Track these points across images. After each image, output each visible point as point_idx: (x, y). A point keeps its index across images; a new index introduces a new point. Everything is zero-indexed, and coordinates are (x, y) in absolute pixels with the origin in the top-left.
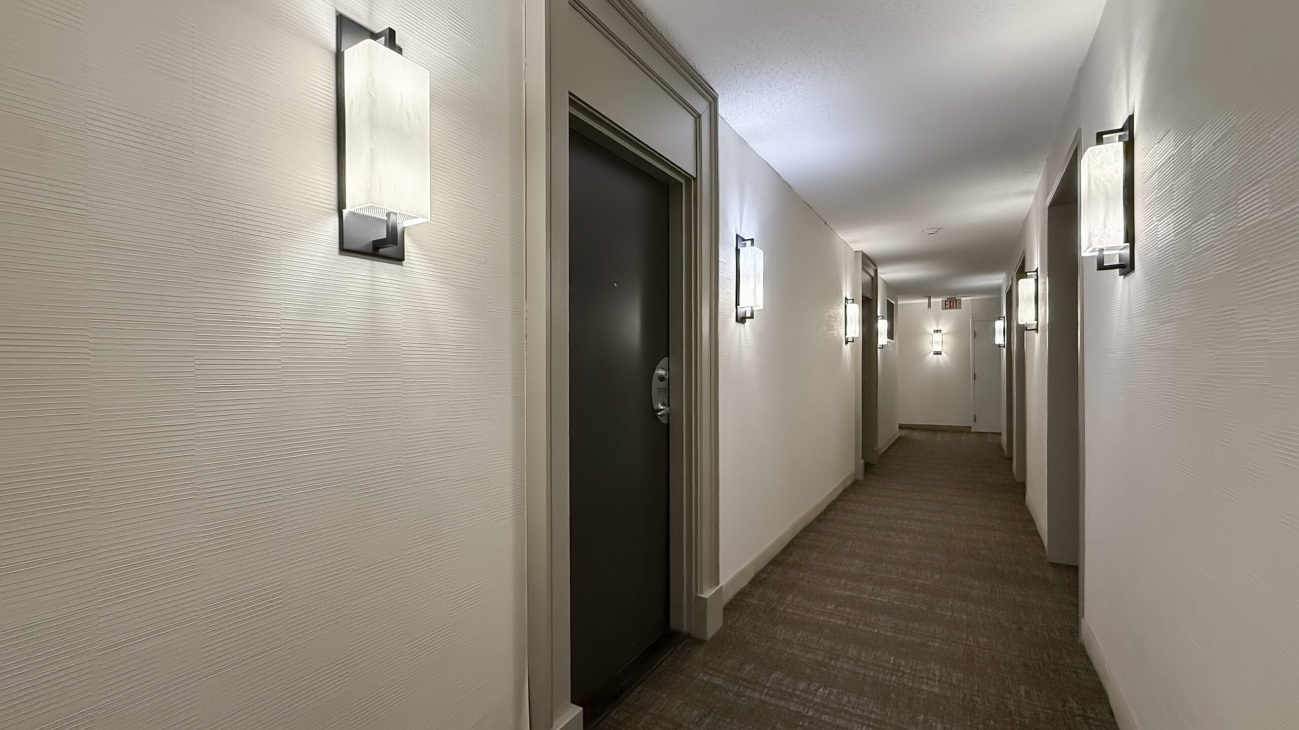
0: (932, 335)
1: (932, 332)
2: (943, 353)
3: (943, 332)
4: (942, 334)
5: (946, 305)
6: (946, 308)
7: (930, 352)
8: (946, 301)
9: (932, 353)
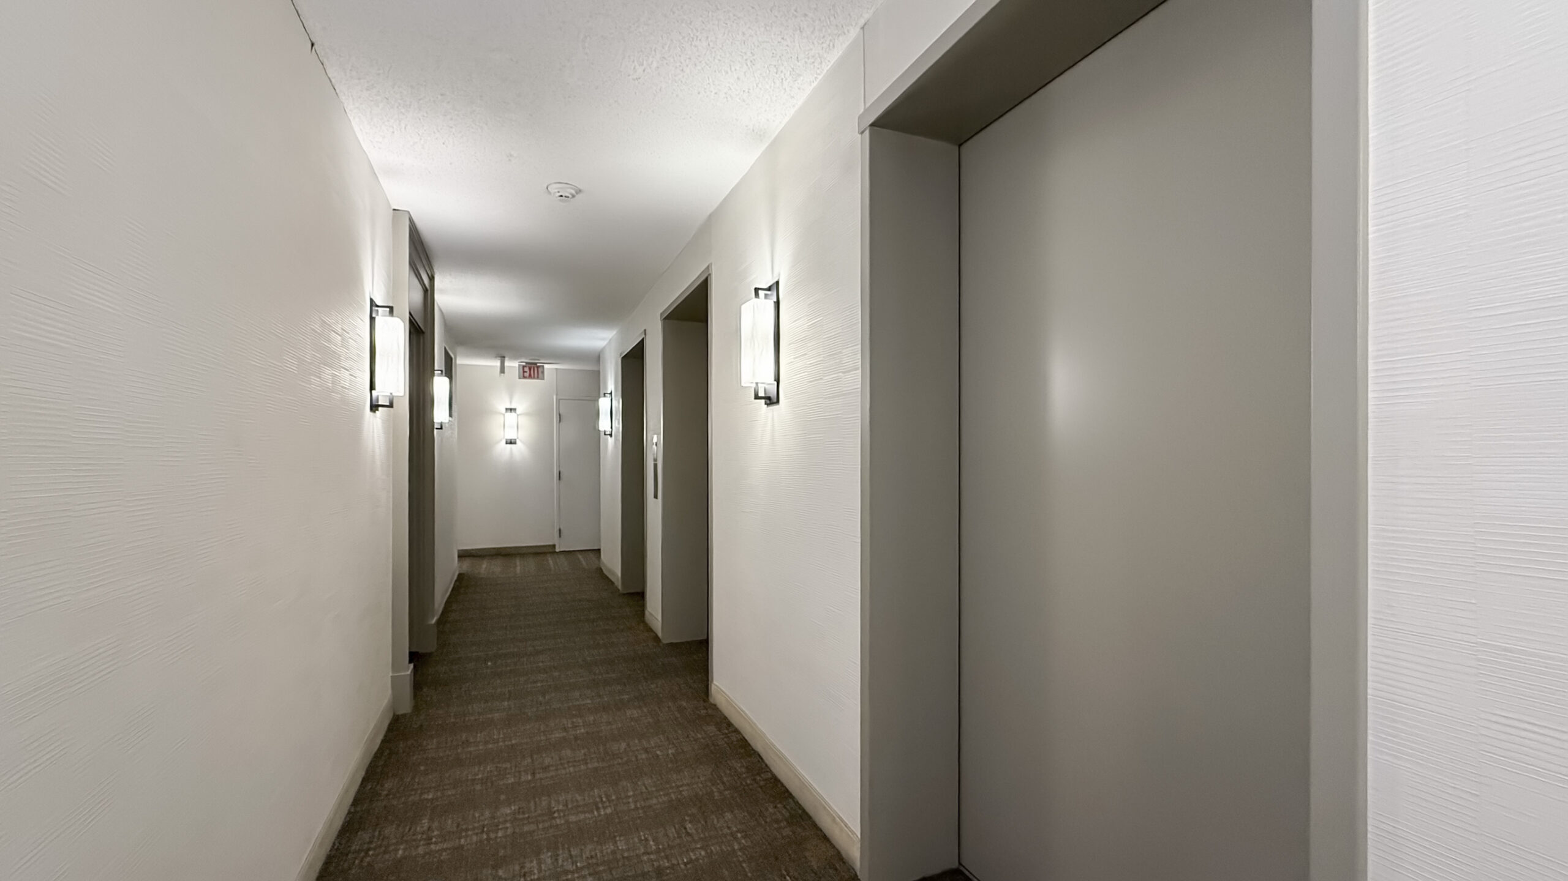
0: (504, 415)
1: (504, 411)
2: (518, 441)
3: (518, 411)
4: (518, 415)
5: (524, 372)
6: (524, 377)
7: (501, 440)
8: (524, 367)
9: (504, 441)
